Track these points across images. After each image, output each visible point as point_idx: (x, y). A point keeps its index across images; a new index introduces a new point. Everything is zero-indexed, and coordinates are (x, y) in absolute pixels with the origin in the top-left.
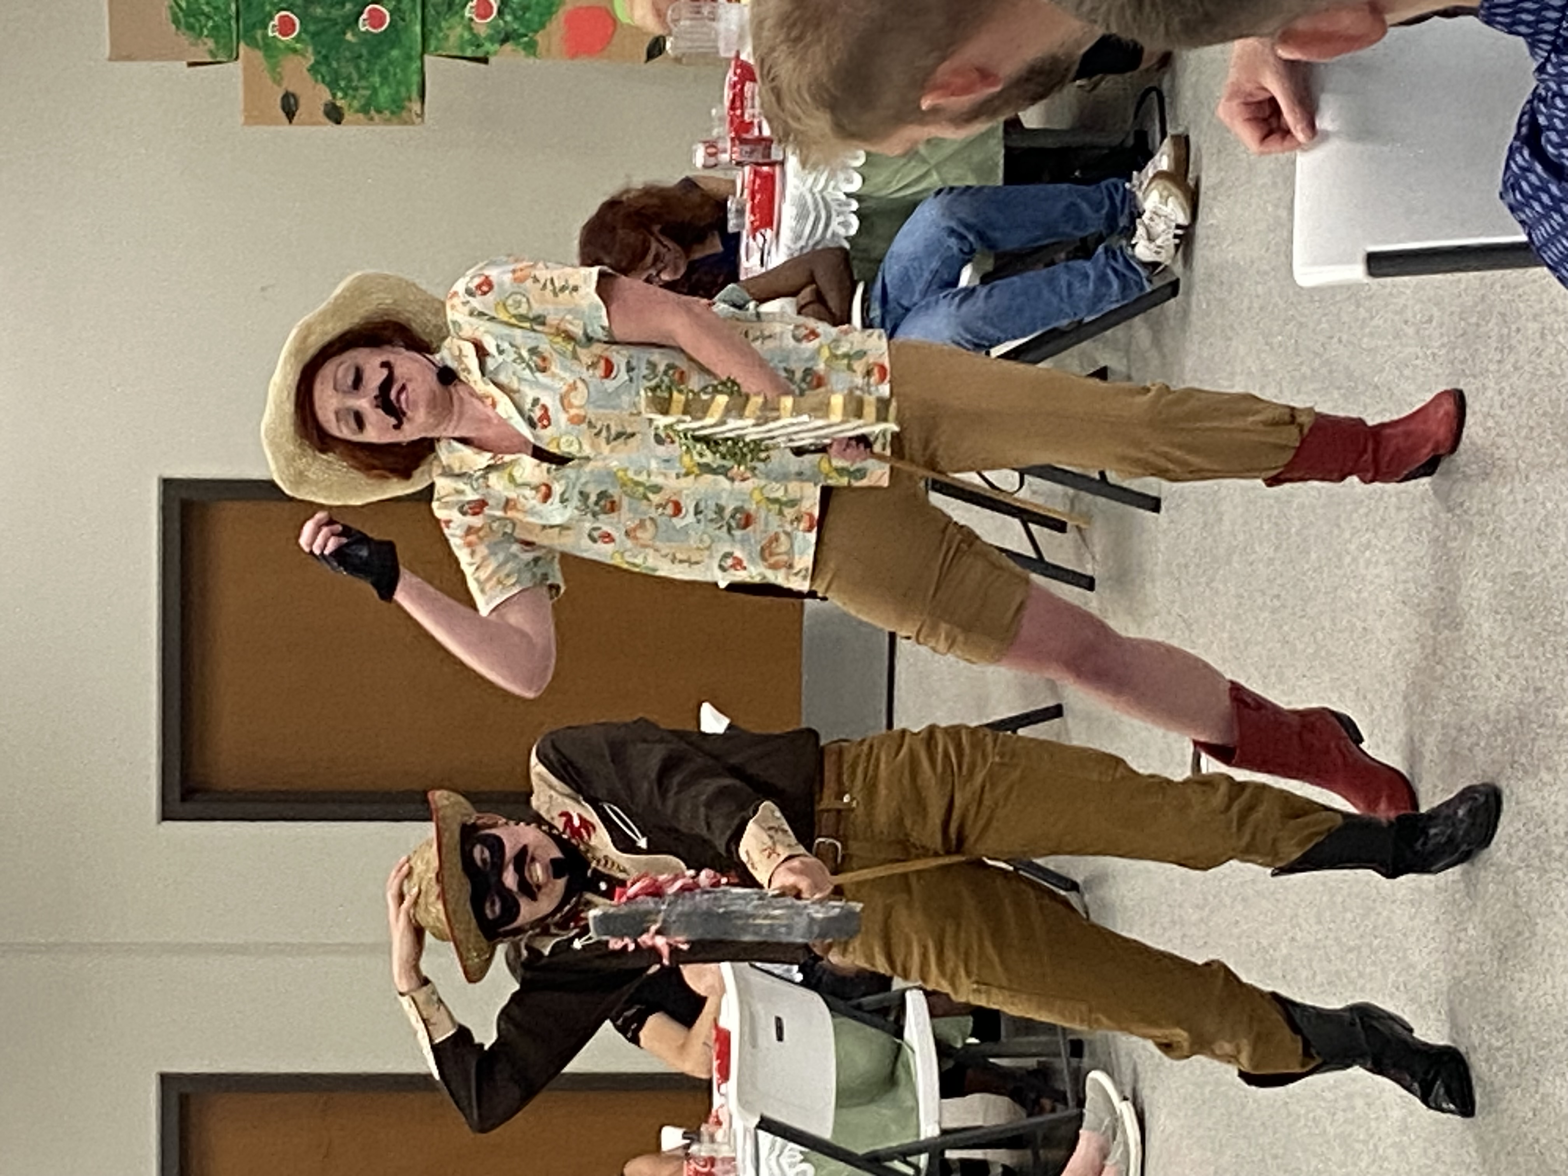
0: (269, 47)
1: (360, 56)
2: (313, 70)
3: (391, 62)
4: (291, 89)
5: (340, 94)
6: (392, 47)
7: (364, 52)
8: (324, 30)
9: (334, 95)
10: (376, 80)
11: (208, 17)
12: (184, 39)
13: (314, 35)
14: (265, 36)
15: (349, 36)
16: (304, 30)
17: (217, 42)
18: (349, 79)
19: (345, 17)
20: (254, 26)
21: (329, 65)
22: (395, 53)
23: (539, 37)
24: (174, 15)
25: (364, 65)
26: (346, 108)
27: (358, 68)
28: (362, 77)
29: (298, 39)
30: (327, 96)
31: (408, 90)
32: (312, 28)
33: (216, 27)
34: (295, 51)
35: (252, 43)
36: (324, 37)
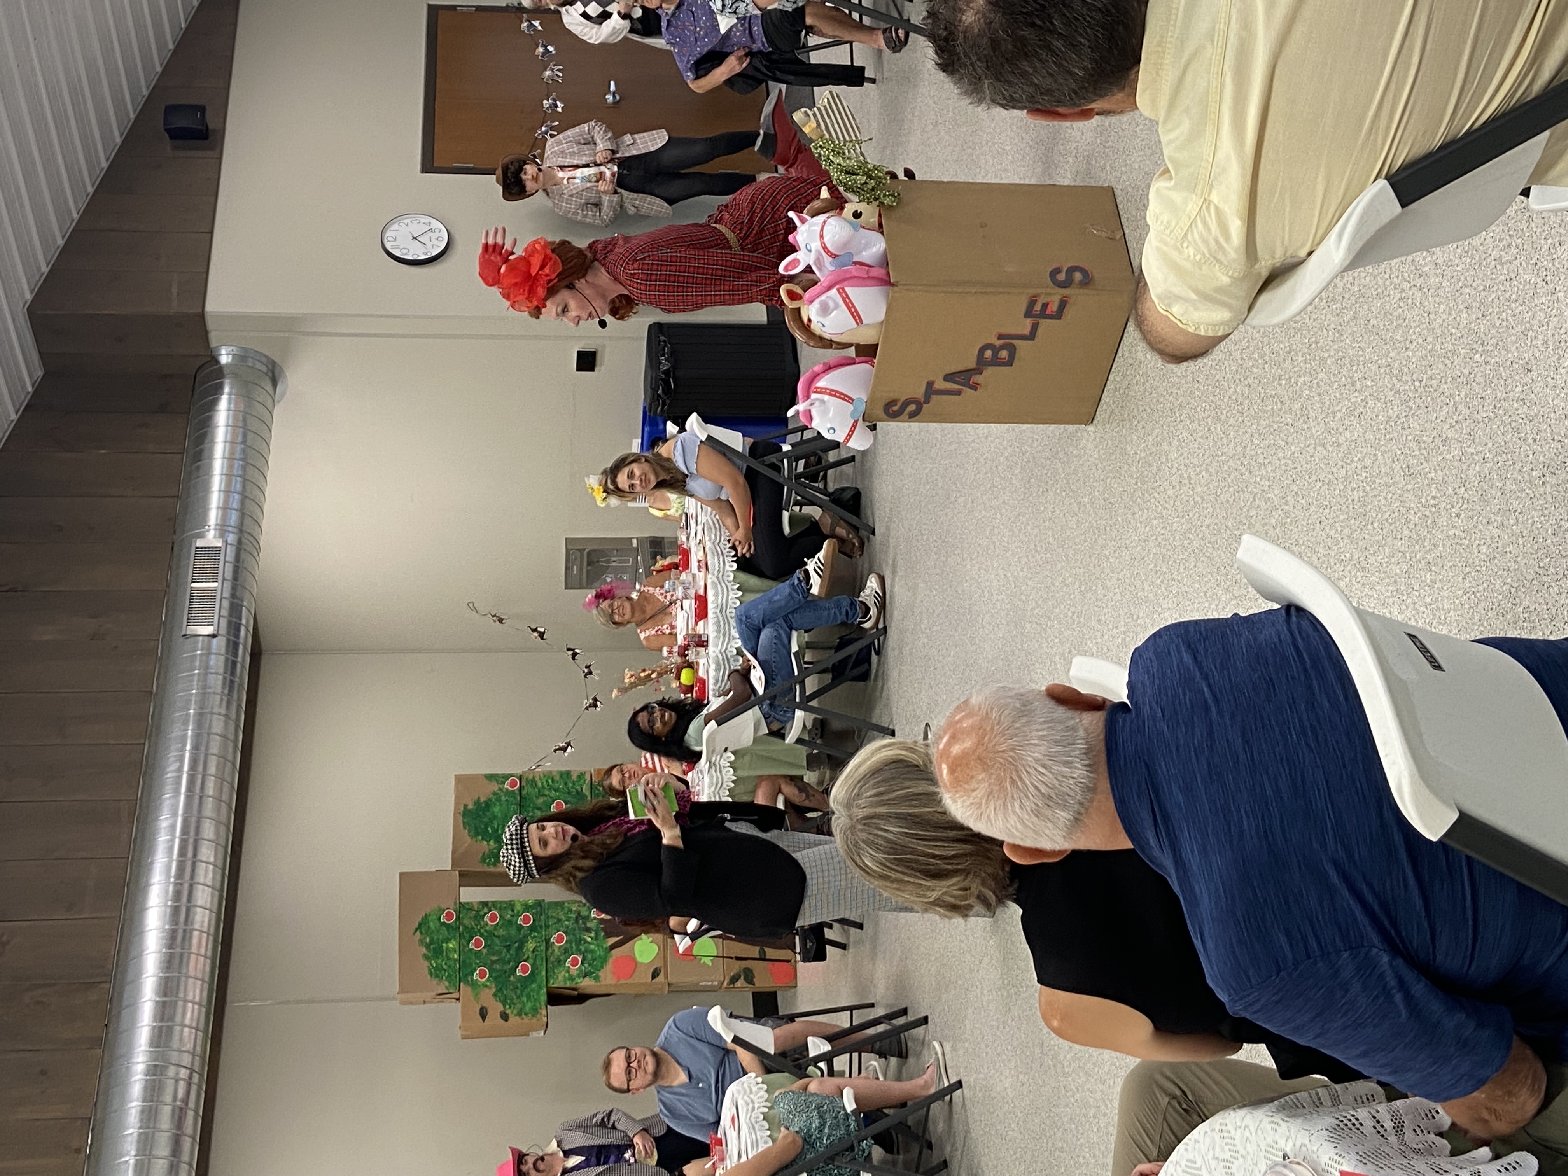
0: (474, 984)
1: (517, 988)
2: (495, 995)
3: (533, 990)
4: (484, 1005)
5: (507, 1007)
6: (532, 983)
7: (519, 985)
8: (500, 976)
9: (504, 1007)
10: (525, 999)
11: (445, 970)
12: (435, 981)
13: (496, 978)
14: (472, 979)
15: (512, 978)
16: (491, 976)
17: (450, 983)
18: (512, 999)
19: (510, 969)
20: (467, 975)
21: (503, 993)
22: (534, 986)
23: (601, 974)
24: (430, 970)
25: (519, 992)
26: (510, 1016)
27: (516, 993)
28: (518, 997)
29: (488, 980)
30: (502, 1009)
31: (540, 1003)
32: (494, 975)
33: (449, 976)
34: (486, 986)
35: (467, 983)
36: (501, 979)
